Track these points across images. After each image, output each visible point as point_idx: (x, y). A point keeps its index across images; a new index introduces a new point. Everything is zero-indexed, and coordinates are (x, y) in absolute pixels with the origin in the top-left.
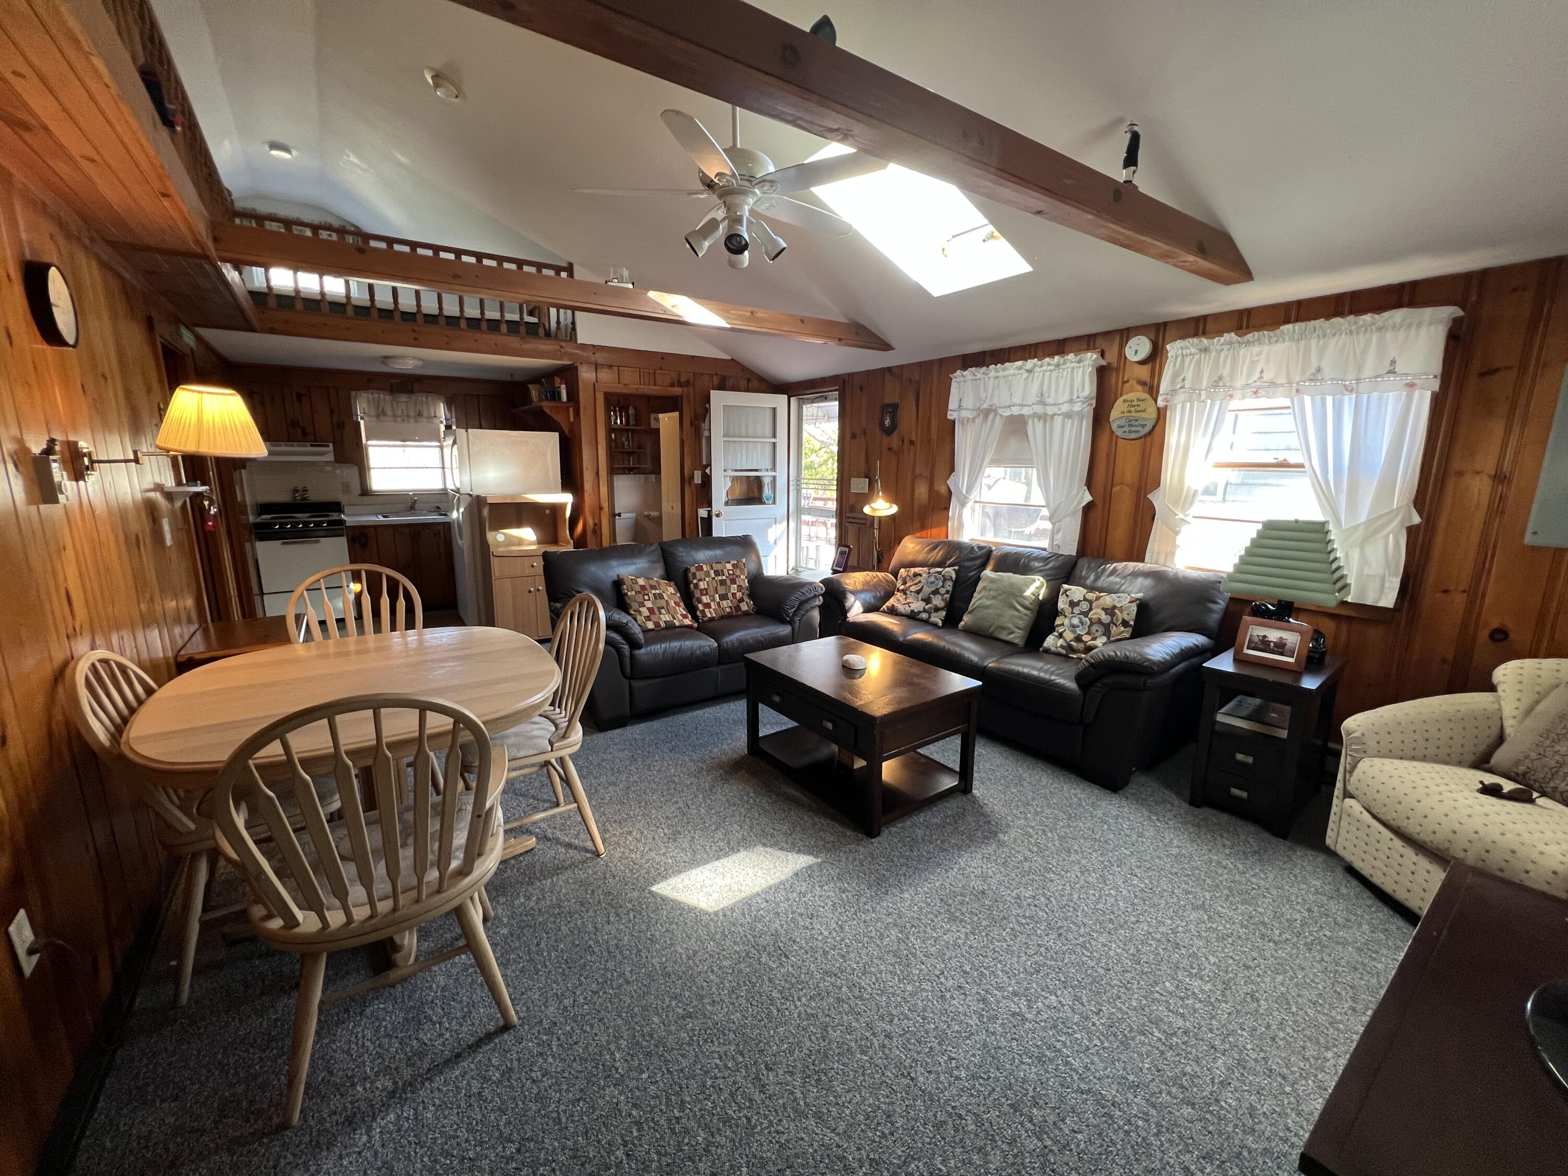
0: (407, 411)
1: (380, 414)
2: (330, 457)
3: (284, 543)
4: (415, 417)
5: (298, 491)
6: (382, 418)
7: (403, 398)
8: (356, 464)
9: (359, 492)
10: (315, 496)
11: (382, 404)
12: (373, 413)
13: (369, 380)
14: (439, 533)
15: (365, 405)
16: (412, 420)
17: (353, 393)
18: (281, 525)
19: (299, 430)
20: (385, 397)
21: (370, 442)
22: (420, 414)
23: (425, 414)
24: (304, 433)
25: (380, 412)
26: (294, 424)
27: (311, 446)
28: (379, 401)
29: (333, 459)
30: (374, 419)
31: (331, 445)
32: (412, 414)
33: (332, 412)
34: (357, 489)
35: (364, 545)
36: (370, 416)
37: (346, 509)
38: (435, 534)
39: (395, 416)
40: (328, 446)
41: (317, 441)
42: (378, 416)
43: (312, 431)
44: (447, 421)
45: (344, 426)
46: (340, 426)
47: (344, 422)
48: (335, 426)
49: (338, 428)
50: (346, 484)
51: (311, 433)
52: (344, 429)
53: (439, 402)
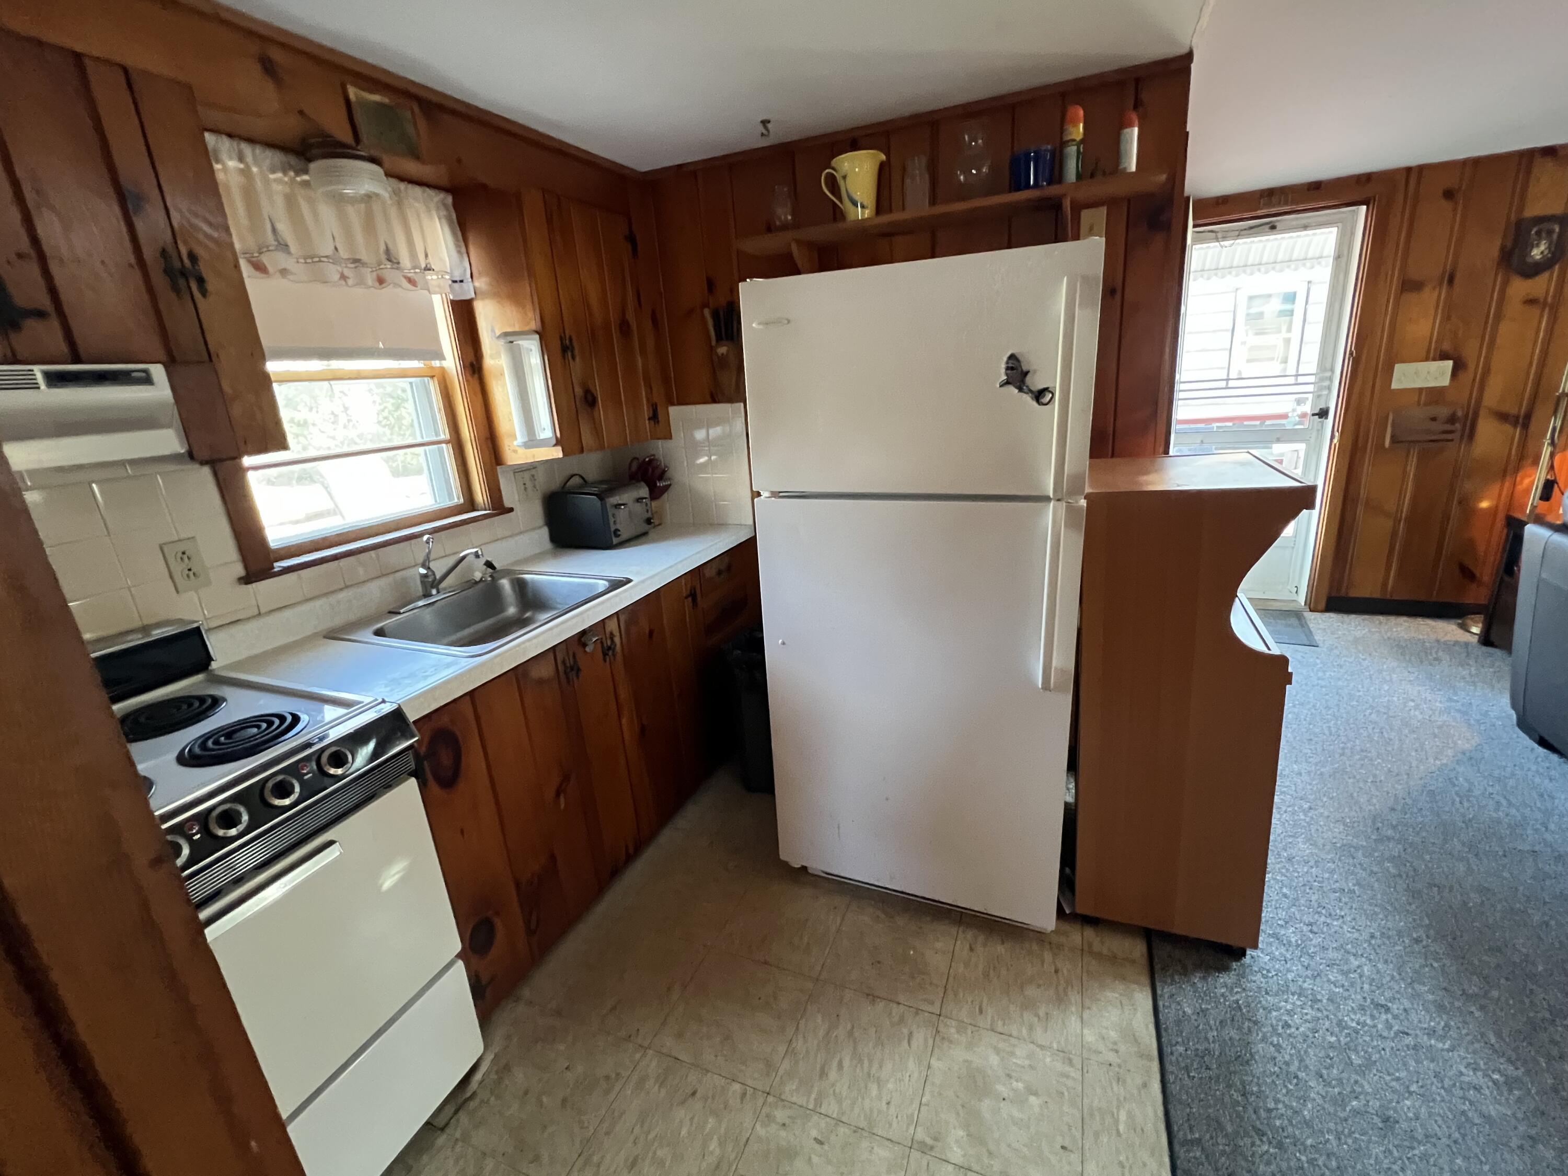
0: (350, 242)
1: (268, 242)
4: (377, 269)
9: (240, 570)
16: (369, 278)
20: (264, 173)
22: (390, 256)
23: (404, 260)
25: (265, 237)
27: (56, 380)
28: (249, 188)
31: (157, 373)
32: (365, 254)
33: (129, 204)
34: (226, 554)
35: (451, 779)
39: (312, 259)
40: (147, 380)
41: (86, 358)
43: (44, 302)
44: (456, 285)
45: (201, 281)
46: (182, 282)
47: (193, 257)
48: (159, 280)
49: (176, 289)
50: (181, 547)
51: (40, 314)
52: (204, 293)
53: (431, 218)
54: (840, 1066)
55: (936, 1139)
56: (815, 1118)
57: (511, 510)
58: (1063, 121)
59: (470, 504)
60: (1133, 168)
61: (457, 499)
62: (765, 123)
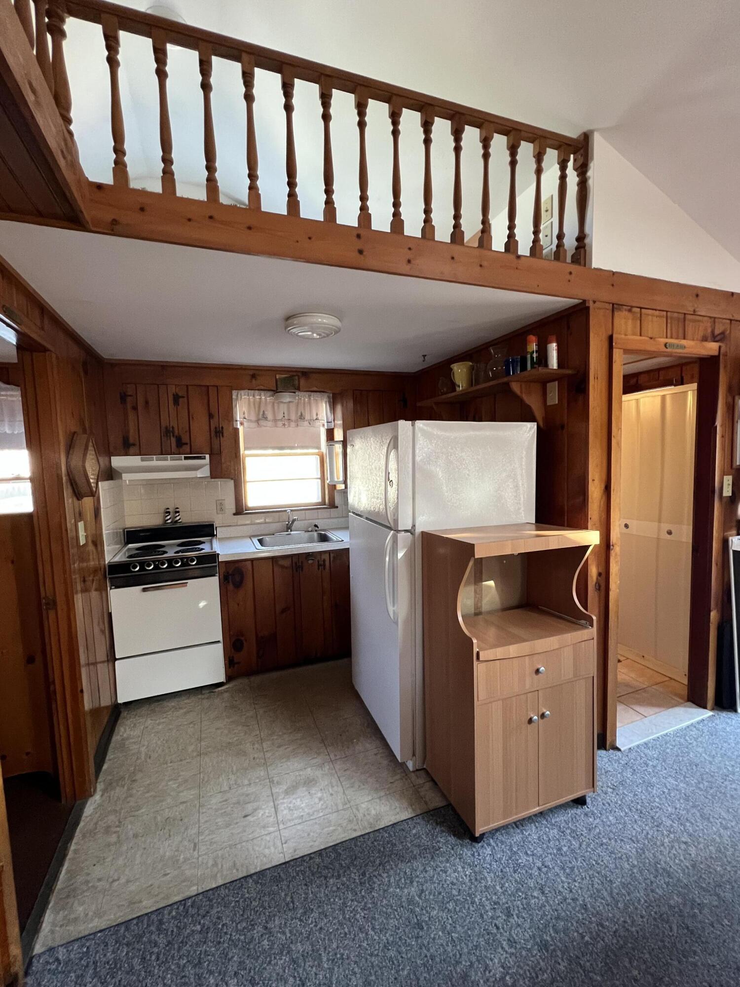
0: (289, 415)
1: (261, 418)
2: (205, 472)
3: (144, 590)
4: (296, 421)
5: (169, 512)
6: (262, 423)
7: (286, 397)
8: (232, 479)
9: (234, 511)
10: (187, 518)
11: (262, 405)
12: (253, 418)
13: (253, 376)
14: (324, 565)
15: (245, 409)
16: (293, 424)
17: (234, 393)
18: (142, 564)
19: (173, 440)
20: (265, 398)
21: (247, 452)
22: (302, 417)
23: (307, 417)
24: (180, 443)
25: (261, 416)
26: (168, 432)
27: (186, 458)
28: (260, 403)
29: (208, 474)
30: (254, 425)
31: (207, 456)
32: (293, 417)
33: (211, 416)
34: (231, 506)
35: (238, 585)
36: (249, 421)
37: (220, 532)
38: (319, 565)
39: (275, 420)
40: (204, 458)
41: (193, 453)
42: (258, 421)
43: (188, 441)
44: (329, 424)
45: (222, 433)
46: (218, 434)
47: (222, 428)
48: (213, 434)
49: (216, 436)
50: (220, 501)
51: (187, 444)
52: (223, 436)
53: (322, 402)
54: (286, 749)
55: (277, 783)
56: (262, 754)
57: (337, 507)
58: (525, 344)
59: (323, 503)
60: (555, 366)
61: (320, 500)
62: (424, 356)
